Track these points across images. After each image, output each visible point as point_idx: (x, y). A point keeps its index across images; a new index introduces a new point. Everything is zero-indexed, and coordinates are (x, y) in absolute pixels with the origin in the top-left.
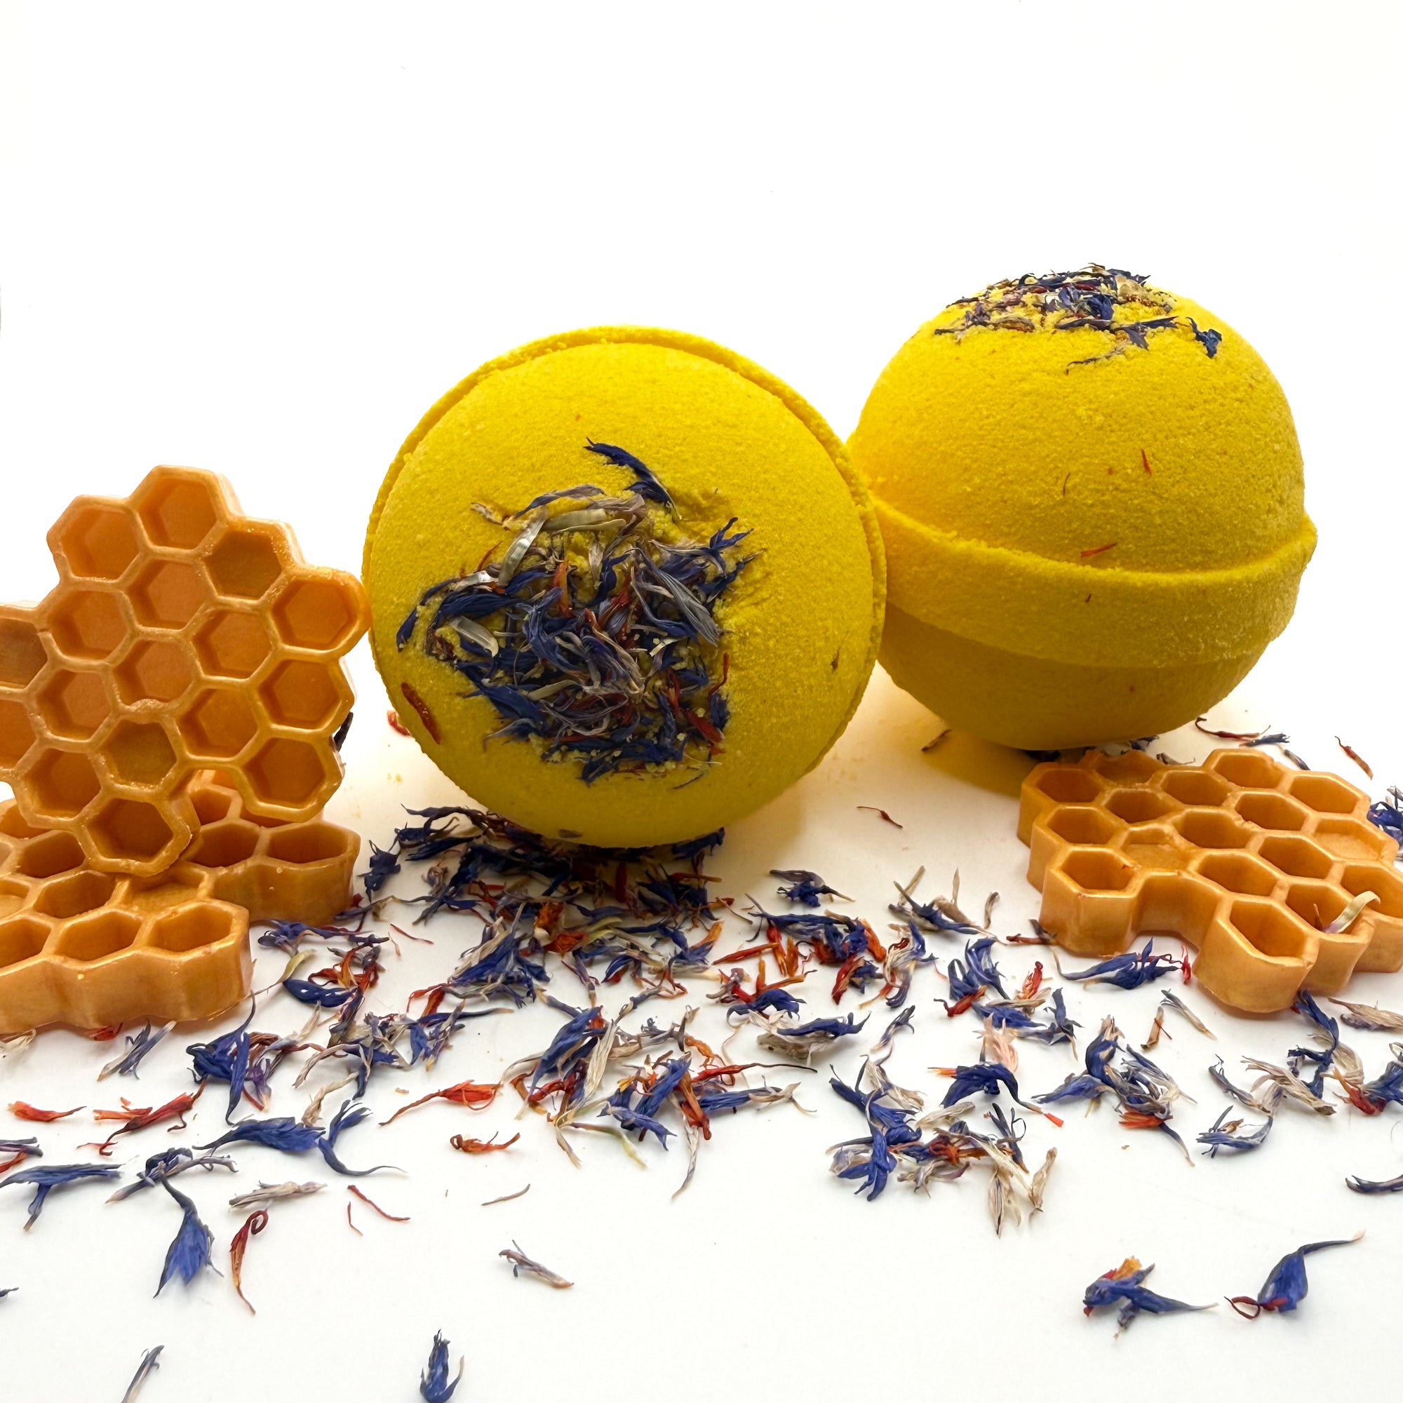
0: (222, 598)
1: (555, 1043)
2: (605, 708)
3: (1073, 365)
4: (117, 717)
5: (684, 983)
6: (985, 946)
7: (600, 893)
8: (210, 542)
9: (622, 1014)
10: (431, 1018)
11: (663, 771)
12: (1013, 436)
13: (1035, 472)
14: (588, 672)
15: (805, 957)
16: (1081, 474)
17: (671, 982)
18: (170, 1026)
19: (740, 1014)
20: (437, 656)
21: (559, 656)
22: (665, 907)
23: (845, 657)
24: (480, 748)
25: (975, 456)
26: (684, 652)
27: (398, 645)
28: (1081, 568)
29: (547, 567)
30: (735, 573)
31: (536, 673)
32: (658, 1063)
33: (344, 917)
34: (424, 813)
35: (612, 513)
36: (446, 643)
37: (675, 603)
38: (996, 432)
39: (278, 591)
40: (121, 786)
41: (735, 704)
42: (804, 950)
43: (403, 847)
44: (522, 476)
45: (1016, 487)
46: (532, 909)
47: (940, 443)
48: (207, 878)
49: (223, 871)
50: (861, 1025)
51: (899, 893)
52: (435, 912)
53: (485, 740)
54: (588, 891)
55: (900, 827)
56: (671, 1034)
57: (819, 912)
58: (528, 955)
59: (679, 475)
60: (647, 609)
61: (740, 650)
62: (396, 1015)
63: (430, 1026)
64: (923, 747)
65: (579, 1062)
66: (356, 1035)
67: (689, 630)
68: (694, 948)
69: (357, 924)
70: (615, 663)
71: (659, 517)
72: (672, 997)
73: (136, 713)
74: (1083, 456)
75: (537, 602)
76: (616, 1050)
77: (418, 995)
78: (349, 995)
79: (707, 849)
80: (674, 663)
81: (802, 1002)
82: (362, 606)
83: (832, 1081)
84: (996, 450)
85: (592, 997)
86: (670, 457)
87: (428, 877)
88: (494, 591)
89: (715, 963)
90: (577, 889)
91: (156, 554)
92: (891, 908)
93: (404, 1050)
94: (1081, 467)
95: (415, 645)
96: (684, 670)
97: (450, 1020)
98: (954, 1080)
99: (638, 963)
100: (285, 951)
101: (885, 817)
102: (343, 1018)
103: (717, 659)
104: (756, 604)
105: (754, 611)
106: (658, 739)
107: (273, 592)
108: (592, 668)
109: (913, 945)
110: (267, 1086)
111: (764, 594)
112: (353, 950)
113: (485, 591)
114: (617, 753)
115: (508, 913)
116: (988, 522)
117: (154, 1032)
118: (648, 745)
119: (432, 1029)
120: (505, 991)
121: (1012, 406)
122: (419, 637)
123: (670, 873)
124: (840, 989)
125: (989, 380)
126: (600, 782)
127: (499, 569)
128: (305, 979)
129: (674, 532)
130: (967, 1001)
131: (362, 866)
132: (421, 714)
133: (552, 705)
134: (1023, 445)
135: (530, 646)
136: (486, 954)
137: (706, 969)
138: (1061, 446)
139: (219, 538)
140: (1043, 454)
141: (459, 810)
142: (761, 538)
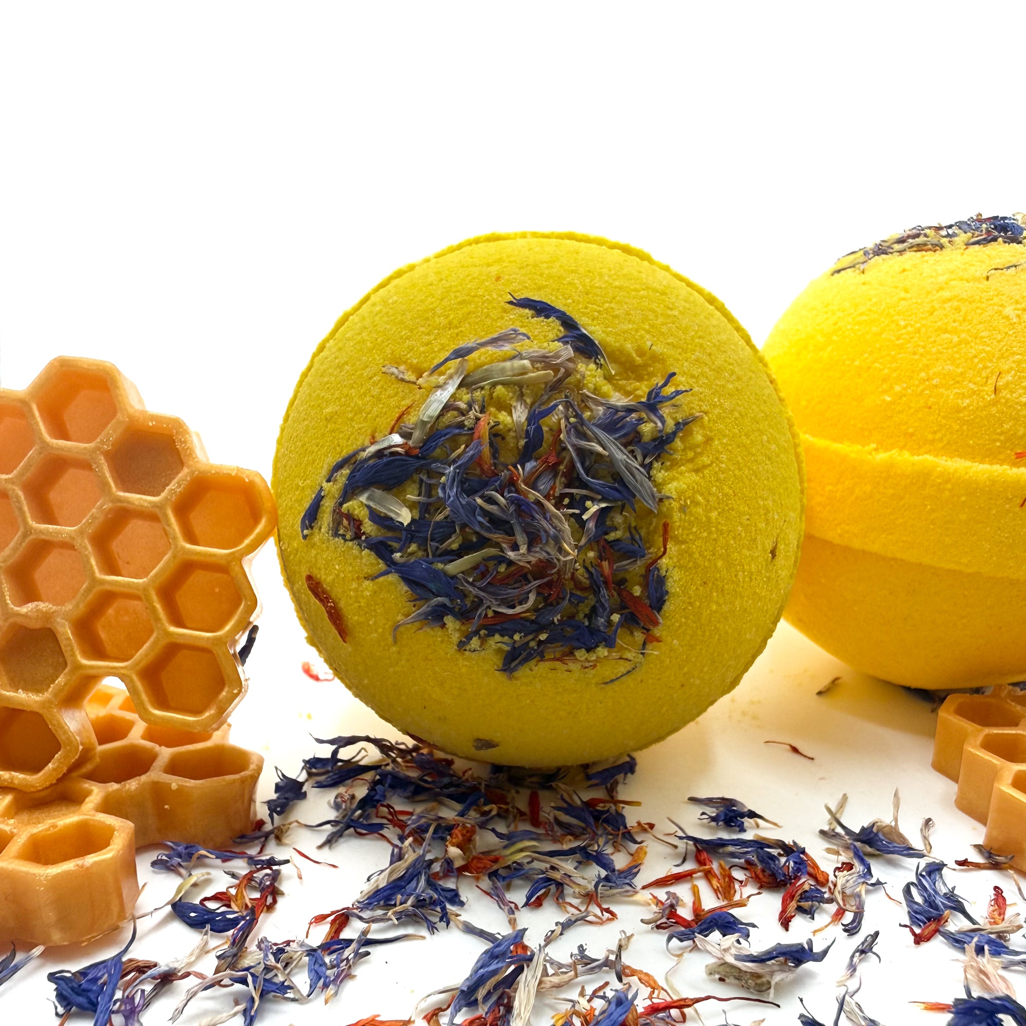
0: (121, 494)
1: (475, 971)
2: (530, 582)
3: (993, 272)
4: (6, 619)
5: (613, 908)
6: (935, 869)
7: (515, 817)
8: (111, 434)
9: (549, 940)
10: (334, 944)
11: (594, 658)
12: (935, 341)
13: (962, 374)
14: (513, 535)
15: (741, 882)
16: (1013, 372)
17: (599, 906)
18: (38, 951)
19: (681, 940)
20: (343, 536)
21: (480, 519)
22: (584, 831)
23: (782, 547)
24: (390, 639)
25: (894, 365)
26: (619, 519)
27: (302, 531)
28: (1015, 470)
29: (466, 423)
30: (674, 434)
31: (454, 543)
32: (594, 995)
33: (244, 840)
34: (332, 742)
35: (538, 365)
36: (354, 519)
37: (610, 462)
38: (916, 339)
39: (179, 486)
40: (8, 693)
41: (674, 581)
42: (738, 875)
43: (310, 775)
44: (439, 334)
45: (942, 390)
46: (444, 831)
47: (853, 360)
48: (97, 792)
49: (114, 786)
50: (825, 952)
51: (829, 816)
52: (341, 836)
53: (396, 627)
54: (502, 815)
55: (812, 759)
56: (607, 963)
57: (748, 836)
58: (440, 879)
59: (609, 329)
60: (579, 465)
61: (680, 520)
62: (294, 941)
63: (330, 954)
64: (817, 691)
65: (503, 993)
66: (247, 962)
67: (625, 494)
68: (621, 872)
69: (258, 849)
70: (545, 524)
71: (590, 370)
72: (601, 923)
73: (25, 616)
74: (1014, 354)
75: (454, 461)
76: (545, 979)
77: (320, 919)
78: (243, 918)
79: (620, 777)
80: (607, 534)
81: (754, 926)
82: (268, 505)
83: (801, 1016)
84: (917, 357)
85: (512, 922)
86: (599, 312)
87: (335, 802)
88: (407, 453)
89: (644, 888)
90: (491, 811)
91: (52, 448)
92: (822, 832)
93: (301, 980)
94: (1014, 365)
95: (320, 528)
96: (617, 540)
97: (354, 946)
98: (949, 1016)
99: (560, 885)
100: (180, 874)
101: (795, 750)
102: (233, 943)
103: (655, 531)
104: (697, 471)
105: (695, 477)
106: (590, 620)
107: (175, 486)
108: (518, 530)
109: (858, 867)
110: (139, 1021)
111: (705, 460)
112: (251, 873)
113: (397, 453)
114: (543, 637)
115: (419, 834)
116: (911, 430)
117: (19, 957)
118: (577, 627)
119: (334, 956)
120: (415, 915)
121: (932, 314)
122: (326, 518)
123: (585, 799)
124: (788, 914)
125: (903, 295)
126: (524, 672)
127: (412, 429)
128: (197, 902)
129: (607, 388)
130: (933, 926)
131: (266, 790)
132: (326, 607)
133: (471, 580)
134: (947, 349)
135: (447, 511)
136: (395, 876)
137: (636, 892)
138: (988, 346)
139: (119, 431)
140: (970, 355)
141: (367, 739)
142: (700, 400)
